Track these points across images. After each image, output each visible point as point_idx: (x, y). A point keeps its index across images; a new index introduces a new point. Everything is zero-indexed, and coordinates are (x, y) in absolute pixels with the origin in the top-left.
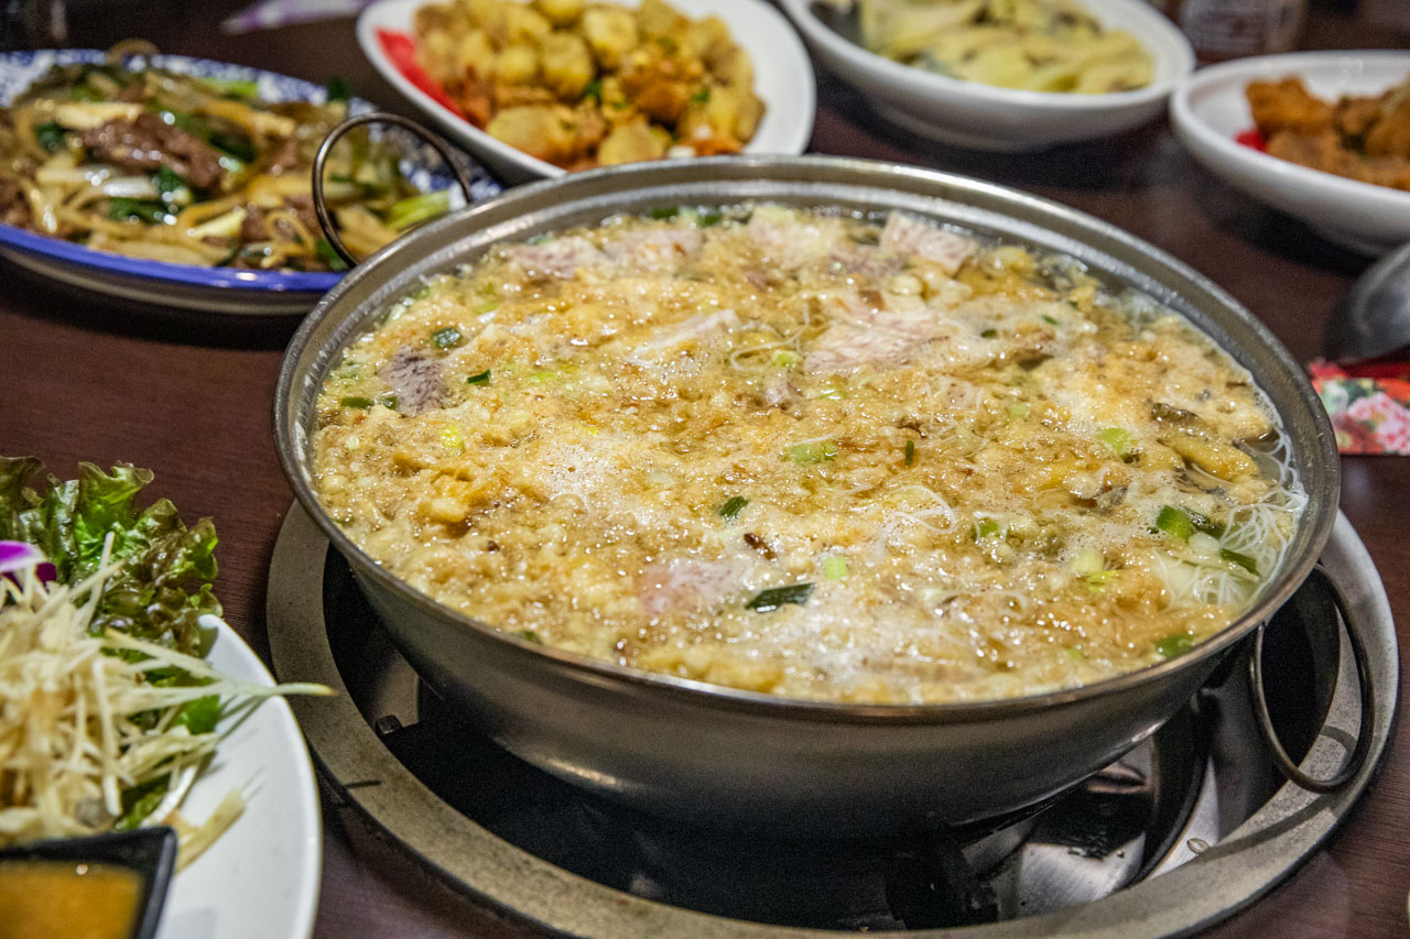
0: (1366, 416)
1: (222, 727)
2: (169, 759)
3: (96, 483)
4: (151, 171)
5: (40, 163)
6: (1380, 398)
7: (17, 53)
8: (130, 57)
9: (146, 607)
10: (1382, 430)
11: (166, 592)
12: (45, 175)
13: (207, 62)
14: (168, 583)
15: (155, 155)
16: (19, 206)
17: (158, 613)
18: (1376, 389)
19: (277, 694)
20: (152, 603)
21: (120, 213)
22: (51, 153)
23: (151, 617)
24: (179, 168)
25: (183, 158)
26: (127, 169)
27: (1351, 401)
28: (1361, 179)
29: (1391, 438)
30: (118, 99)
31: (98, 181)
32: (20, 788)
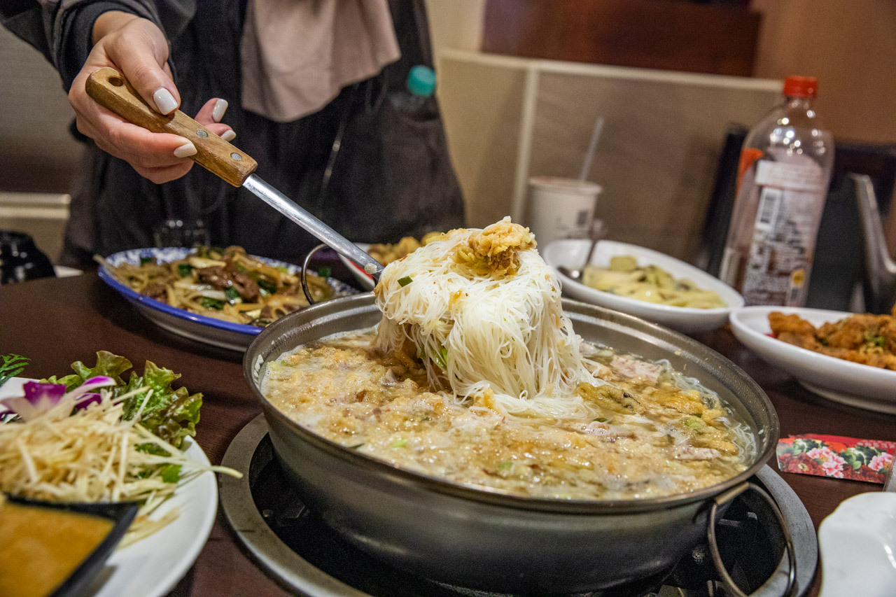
0: (817, 457)
1: (181, 482)
2: (149, 492)
3: (152, 370)
4: (226, 289)
5: (177, 280)
6: (825, 448)
7: (183, 248)
8: (233, 255)
9: (159, 425)
10: (825, 465)
11: (171, 421)
12: (178, 284)
13: (266, 259)
14: (172, 417)
15: (230, 283)
16: (163, 296)
17: (164, 430)
18: (823, 445)
19: (210, 470)
20: (162, 424)
21: (208, 305)
22: (183, 276)
23: (160, 431)
24: (240, 290)
25: (242, 285)
26: (216, 286)
27: (809, 449)
28: (824, 353)
29: (830, 469)
30: (220, 260)
31: (202, 290)
32: (71, 477)
